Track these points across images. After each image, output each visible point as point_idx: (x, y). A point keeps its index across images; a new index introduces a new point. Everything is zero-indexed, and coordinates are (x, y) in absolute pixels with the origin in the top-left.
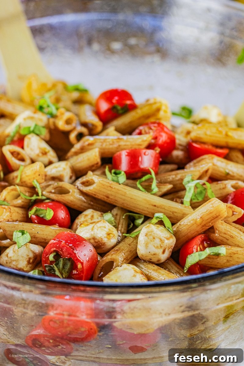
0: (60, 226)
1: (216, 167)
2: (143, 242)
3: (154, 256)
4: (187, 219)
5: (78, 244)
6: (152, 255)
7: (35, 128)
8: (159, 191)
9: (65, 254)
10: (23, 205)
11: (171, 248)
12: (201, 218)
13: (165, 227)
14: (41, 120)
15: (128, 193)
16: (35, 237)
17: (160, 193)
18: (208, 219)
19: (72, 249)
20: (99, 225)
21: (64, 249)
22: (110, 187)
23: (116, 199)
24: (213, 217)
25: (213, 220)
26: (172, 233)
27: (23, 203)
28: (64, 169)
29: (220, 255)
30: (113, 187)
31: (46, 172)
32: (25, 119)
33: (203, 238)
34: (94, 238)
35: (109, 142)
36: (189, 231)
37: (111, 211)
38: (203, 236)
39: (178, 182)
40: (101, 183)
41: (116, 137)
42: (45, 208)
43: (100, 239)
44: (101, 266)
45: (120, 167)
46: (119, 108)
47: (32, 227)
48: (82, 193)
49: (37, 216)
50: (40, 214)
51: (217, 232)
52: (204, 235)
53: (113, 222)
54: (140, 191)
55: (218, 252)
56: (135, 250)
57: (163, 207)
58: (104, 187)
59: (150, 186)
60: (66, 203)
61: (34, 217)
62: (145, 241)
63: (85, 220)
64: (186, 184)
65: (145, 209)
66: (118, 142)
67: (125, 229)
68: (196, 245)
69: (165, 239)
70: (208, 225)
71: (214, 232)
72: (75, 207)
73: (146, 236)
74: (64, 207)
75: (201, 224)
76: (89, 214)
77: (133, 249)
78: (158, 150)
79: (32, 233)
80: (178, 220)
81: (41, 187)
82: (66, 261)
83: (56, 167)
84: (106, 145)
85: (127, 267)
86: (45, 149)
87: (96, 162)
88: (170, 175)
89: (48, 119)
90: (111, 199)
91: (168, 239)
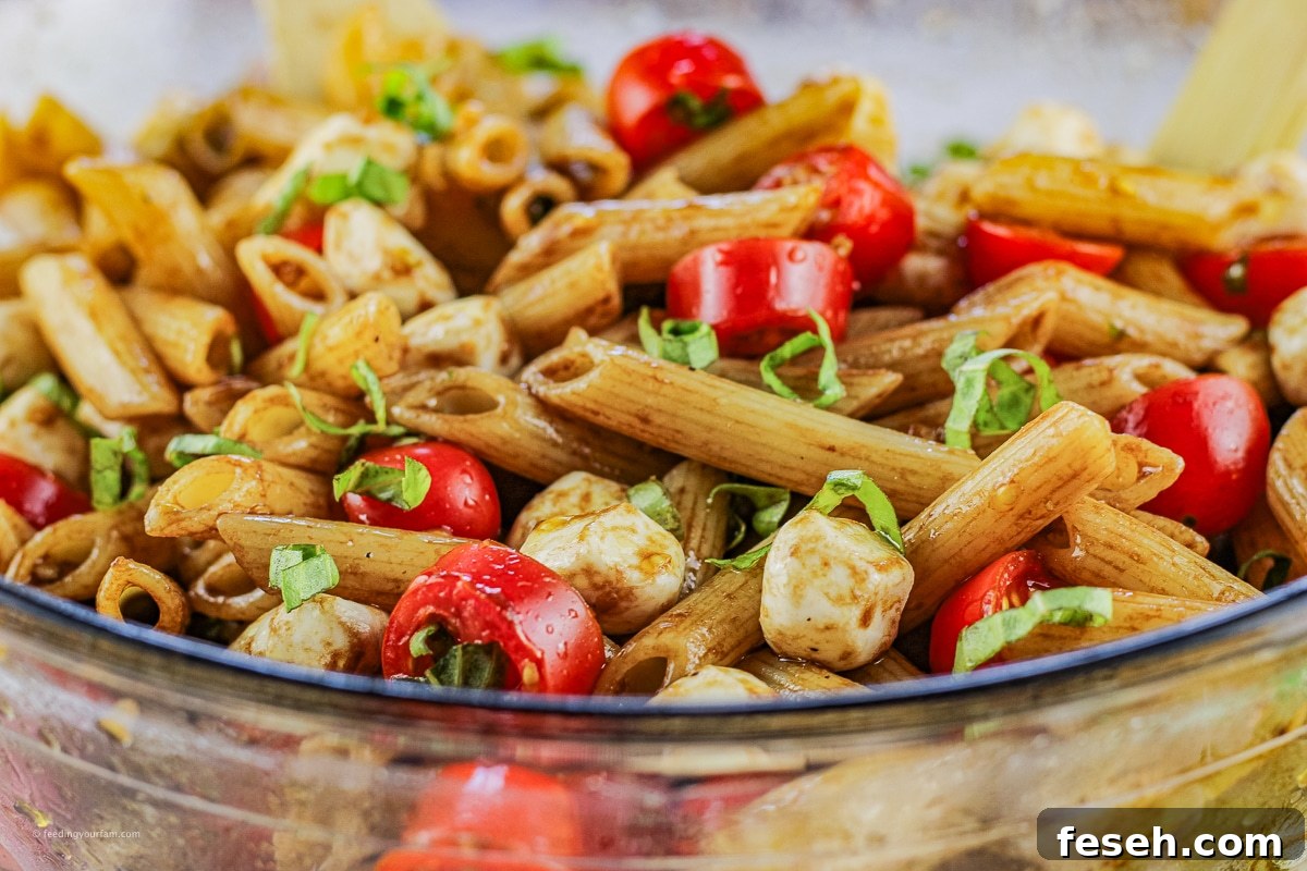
0: (458, 532)
1: (1072, 308)
2: (784, 579)
3: (828, 633)
4: (959, 494)
5: (522, 586)
6: (817, 630)
7: (365, 173)
8: (849, 397)
9: (472, 629)
10: (314, 461)
11: (897, 605)
12: (1012, 482)
13: (872, 528)
14: (389, 148)
15: (723, 401)
16: (355, 574)
17: (854, 404)
18: (1039, 488)
19: (498, 604)
20: (608, 520)
21: (469, 608)
22: (655, 378)
23: (679, 427)
24: (1060, 479)
25: (1059, 487)
26: (899, 550)
27: (313, 453)
28: (477, 323)
29: (1091, 624)
30: (667, 381)
31: (406, 337)
32: (329, 147)
33: (1021, 567)
34: (589, 572)
35: (653, 220)
36: (966, 538)
37: (660, 478)
38: (1021, 559)
39: (922, 365)
40: (620, 366)
41: (679, 204)
42: (399, 466)
43: (613, 572)
44: (618, 678)
45: (694, 311)
46: (695, 103)
47: (345, 534)
48: (546, 408)
49: (369, 497)
50: (377, 487)
51: (1079, 541)
52: (1025, 552)
53: (669, 516)
54: (775, 396)
55: (1079, 607)
56: (751, 618)
57: (864, 452)
58: (629, 380)
59: (814, 377)
60: (483, 448)
61: (355, 500)
62: (789, 575)
63: (557, 509)
64: (956, 366)
65: (794, 463)
66: (686, 218)
67: (714, 546)
68: (994, 589)
69: (872, 570)
70: (1040, 513)
71: (1067, 545)
72: (518, 466)
73: (792, 554)
74: (472, 465)
75: (1012, 509)
76: (574, 489)
77: (746, 615)
78: (845, 246)
79: (346, 557)
80: (922, 504)
81: (387, 389)
82: (476, 656)
83: (447, 318)
84: (643, 232)
85: (719, 678)
86: (405, 252)
87: (600, 295)
88: (892, 340)
89: (420, 149)
90: (660, 426)
91: (881, 568)
